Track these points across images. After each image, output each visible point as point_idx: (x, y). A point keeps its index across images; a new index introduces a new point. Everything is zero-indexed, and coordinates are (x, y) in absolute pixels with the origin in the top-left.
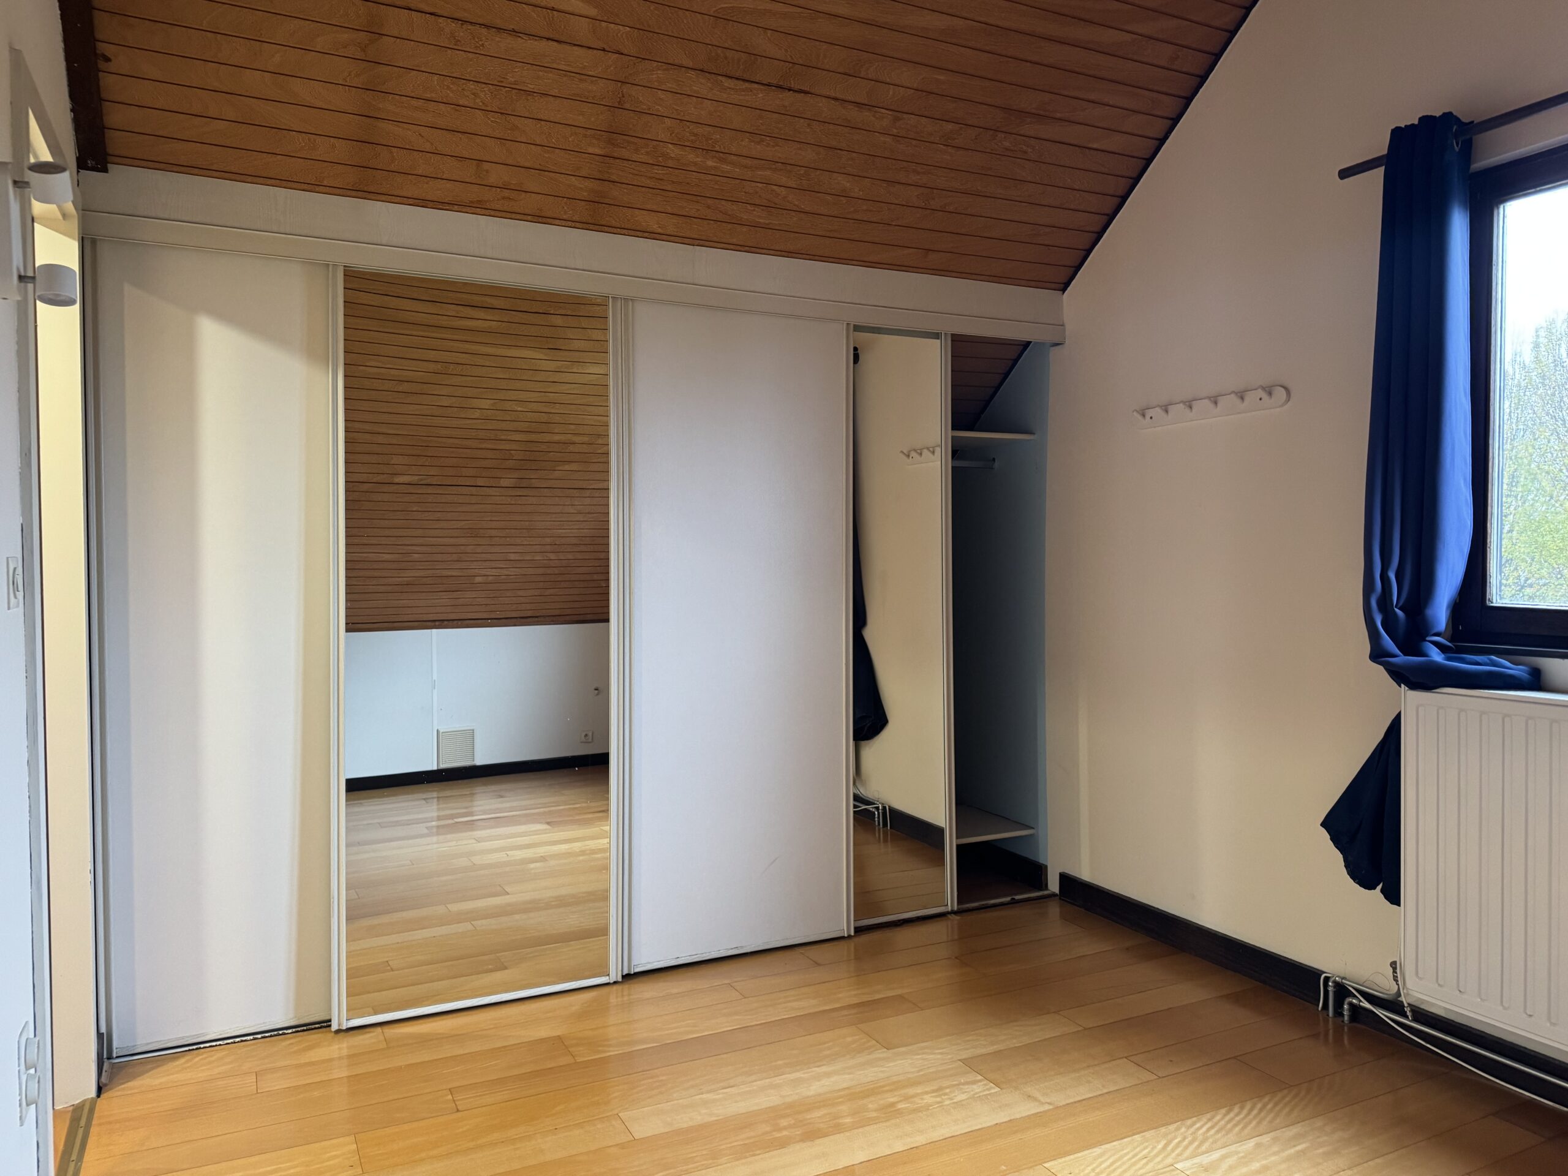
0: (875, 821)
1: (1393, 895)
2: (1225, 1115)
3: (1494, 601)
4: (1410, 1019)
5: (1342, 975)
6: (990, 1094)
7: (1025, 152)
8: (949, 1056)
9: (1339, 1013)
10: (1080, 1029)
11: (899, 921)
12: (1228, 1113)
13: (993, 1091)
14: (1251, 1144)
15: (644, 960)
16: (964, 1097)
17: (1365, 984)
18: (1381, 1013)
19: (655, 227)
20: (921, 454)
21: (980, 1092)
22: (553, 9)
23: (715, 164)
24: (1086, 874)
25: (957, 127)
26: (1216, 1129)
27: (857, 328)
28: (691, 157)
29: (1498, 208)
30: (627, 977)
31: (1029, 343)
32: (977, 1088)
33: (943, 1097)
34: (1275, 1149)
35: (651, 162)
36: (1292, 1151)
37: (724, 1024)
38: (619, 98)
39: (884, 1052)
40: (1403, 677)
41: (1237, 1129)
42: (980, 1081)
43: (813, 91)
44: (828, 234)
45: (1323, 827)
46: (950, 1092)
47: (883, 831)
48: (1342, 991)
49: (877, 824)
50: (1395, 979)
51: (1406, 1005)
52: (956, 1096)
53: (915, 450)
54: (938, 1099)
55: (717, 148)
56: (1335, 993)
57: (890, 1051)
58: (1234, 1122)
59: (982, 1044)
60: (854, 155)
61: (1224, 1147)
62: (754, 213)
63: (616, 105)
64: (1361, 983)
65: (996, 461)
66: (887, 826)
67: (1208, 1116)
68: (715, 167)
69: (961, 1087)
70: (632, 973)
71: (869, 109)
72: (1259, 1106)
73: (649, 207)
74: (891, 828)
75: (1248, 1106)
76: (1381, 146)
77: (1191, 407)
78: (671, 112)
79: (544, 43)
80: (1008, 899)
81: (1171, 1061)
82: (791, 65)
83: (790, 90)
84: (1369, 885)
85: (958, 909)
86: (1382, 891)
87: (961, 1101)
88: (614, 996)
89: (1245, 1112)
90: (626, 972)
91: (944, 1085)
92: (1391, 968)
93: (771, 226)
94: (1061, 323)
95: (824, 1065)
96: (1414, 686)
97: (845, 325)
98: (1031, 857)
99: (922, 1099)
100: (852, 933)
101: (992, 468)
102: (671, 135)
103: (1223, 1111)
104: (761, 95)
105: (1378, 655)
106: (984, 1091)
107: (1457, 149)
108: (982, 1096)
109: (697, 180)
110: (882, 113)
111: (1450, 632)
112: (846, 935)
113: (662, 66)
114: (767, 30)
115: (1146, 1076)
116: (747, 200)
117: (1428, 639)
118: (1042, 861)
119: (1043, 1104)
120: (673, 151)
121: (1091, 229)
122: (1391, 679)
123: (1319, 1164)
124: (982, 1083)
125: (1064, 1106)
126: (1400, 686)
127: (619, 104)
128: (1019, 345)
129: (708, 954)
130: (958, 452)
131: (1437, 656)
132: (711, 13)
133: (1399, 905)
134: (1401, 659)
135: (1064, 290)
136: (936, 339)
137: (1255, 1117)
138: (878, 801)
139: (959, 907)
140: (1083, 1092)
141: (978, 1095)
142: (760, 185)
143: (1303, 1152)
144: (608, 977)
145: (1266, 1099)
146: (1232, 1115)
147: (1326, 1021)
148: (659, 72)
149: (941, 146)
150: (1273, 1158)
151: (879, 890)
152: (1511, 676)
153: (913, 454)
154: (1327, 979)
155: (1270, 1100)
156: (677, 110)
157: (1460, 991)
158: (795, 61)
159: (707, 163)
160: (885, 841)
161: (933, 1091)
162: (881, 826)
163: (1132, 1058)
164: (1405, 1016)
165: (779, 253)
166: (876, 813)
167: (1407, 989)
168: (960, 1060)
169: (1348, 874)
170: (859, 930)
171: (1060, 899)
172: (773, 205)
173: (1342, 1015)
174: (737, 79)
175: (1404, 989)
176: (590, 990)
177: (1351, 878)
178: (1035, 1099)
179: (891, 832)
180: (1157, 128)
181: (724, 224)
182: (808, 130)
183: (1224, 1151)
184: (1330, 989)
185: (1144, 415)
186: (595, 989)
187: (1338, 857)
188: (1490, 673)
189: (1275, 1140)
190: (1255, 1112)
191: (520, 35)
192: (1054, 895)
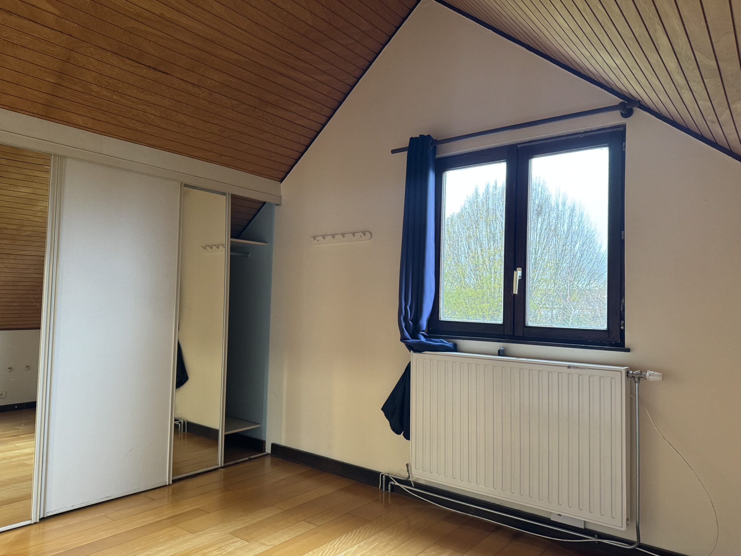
0: (178, 429)
1: (407, 437)
2: (345, 537)
3: (441, 318)
4: (413, 486)
5: (388, 473)
6: (244, 546)
7: (267, 120)
8: (224, 532)
9: (387, 489)
10: (283, 511)
11: (195, 474)
12: (346, 536)
13: (245, 544)
14: (356, 547)
15: (52, 509)
16: (232, 549)
17: (397, 475)
18: (402, 486)
19: (81, 123)
20: (211, 248)
21: (239, 546)
22: (34, 6)
23: (117, 98)
24: (283, 442)
25: (238, 103)
26: (342, 543)
27: (186, 185)
28: (105, 92)
29: (444, 173)
30: (42, 520)
31: (265, 203)
32: (238, 544)
33: (222, 551)
34: (365, 547)
35: (82, 91)
36: (372, 547)
37: (102, 535)
38: (68, 57)
39: (191, 535)
40: (412, 348)
41: (350, 542)
42: (239, 541)
43: (171, 74)
44: (173, 140)
45: (383, 411)
46: (225, 548)
47: (183, 434)
48: (388, 479)
49: (180, 430)
50: (408, 471)
51: (412, 481)
52: (228, 549)
53: (209, 246)
54: (220, 552)
55: (120, 91)
56: (385, 481)
57: (194, 534)
58: (349, 540)
59: (238, 525)
60: (189, 106)
61: (346, 550)
62: (136, 124)
63: (66, 60)
64: (395, 475)
65: (249, 253)
66: (185, 431)
67: (339, 538)
68: (117, 100)
69: (230, 545)
70: (46, 517)
71: (198, 88)
72: (358, 531)
73: (78, 113)
74: (187, 432)
75: (354, 532)
76: (406, 144)
77: (334, 237)
78: (96, 69)
79: (27, 21)
80: (247, 458)
81: (322, 519)
82: (161, 60)
83: (160, 71)
84: (398, 433)
85: (224, 465)
86: (403, 435)
87: (231, 551)
88: (33, 531)
89: (353, 534)
90: (42, 516)
91: (222, 546)
92: (406, 467)
93: (144, 132)
94: (280, 196)
95: (160, 546)
96: (415, 351)
97: (180, 183)
98: (259, 438)
99: (212, 553)
100: (171, 483)
101: (247, 257)
102: (95, 80)
103: (345, 536)
104: (145, 71)
105: (403, 339)
106: (241, 545)
107: (432, 149)
108: (241, 547)
109: (107, 104)
110: (204, 90)
111: (427, 330)
112: (167, 484)
113: (93, 46)
114: (151, 42)
115: (313, 526)
116: (133, 118)
117: (420, 333)
118: (263, 439)
119: (268, 546)
120: (94, 88)
121: (293, 157)
122: (407, 348)
123: (382, 550)
124: (240, 541)
125: (278, 545)
126: (410, 352)
127: (67, 60)
128: (260, 203)
129: (91, 502)
130: (233, 248)
131: (423, 339)
132: (123, 27)
133: (409, 440)
134: (411, 341)
135: (281, 182)
136: (223, 195)
137: (357, 536)
138: (181, 419)
139: (224, 464)
140: (286, 538)
141: (238, 547)
142: (141, 112)
143: (376, 546)
144: (31, 521)
145: (361, 528)
146: (348, 537)
147: (382, 493)
148: (91, 49)
149: (231, 110)
150: (365, 551)
151: (183, 461)
152: (448, 347)
153: (207, 248)
154: (382, 475)
155: (362, 528)
156: (99, 69)
157: (431, 472)
158: (164, 58)
159: (114, 97)
160: (184, 438)
161: (217, 549)
162: (182, 431)
163: (307, 520)
164: (411, 486)
165: (147, 145)
166: (180, 425)
167: (412, 474)
168: (229, 533)
169: (391, 429)
170: (174, 481)
171: (271, 455)
172: (146, 122)
173: (388, 490)
174: (133, 61)
175: (411, 474)
176: (20, 529)
177: (392, 430)
178: (265, 544)
179: (187, 434)
180: (323, 120)
181: (119, 127)
182: (168, 91)
183: (345, 552)
184: (384, 479)
185: (315, 239)
186: (22, 528)
187: (387, 422)
188: (441, 345)
189: (365, 543)
190: (357, 534)
191: (13, 14)
192: (268, 454)
